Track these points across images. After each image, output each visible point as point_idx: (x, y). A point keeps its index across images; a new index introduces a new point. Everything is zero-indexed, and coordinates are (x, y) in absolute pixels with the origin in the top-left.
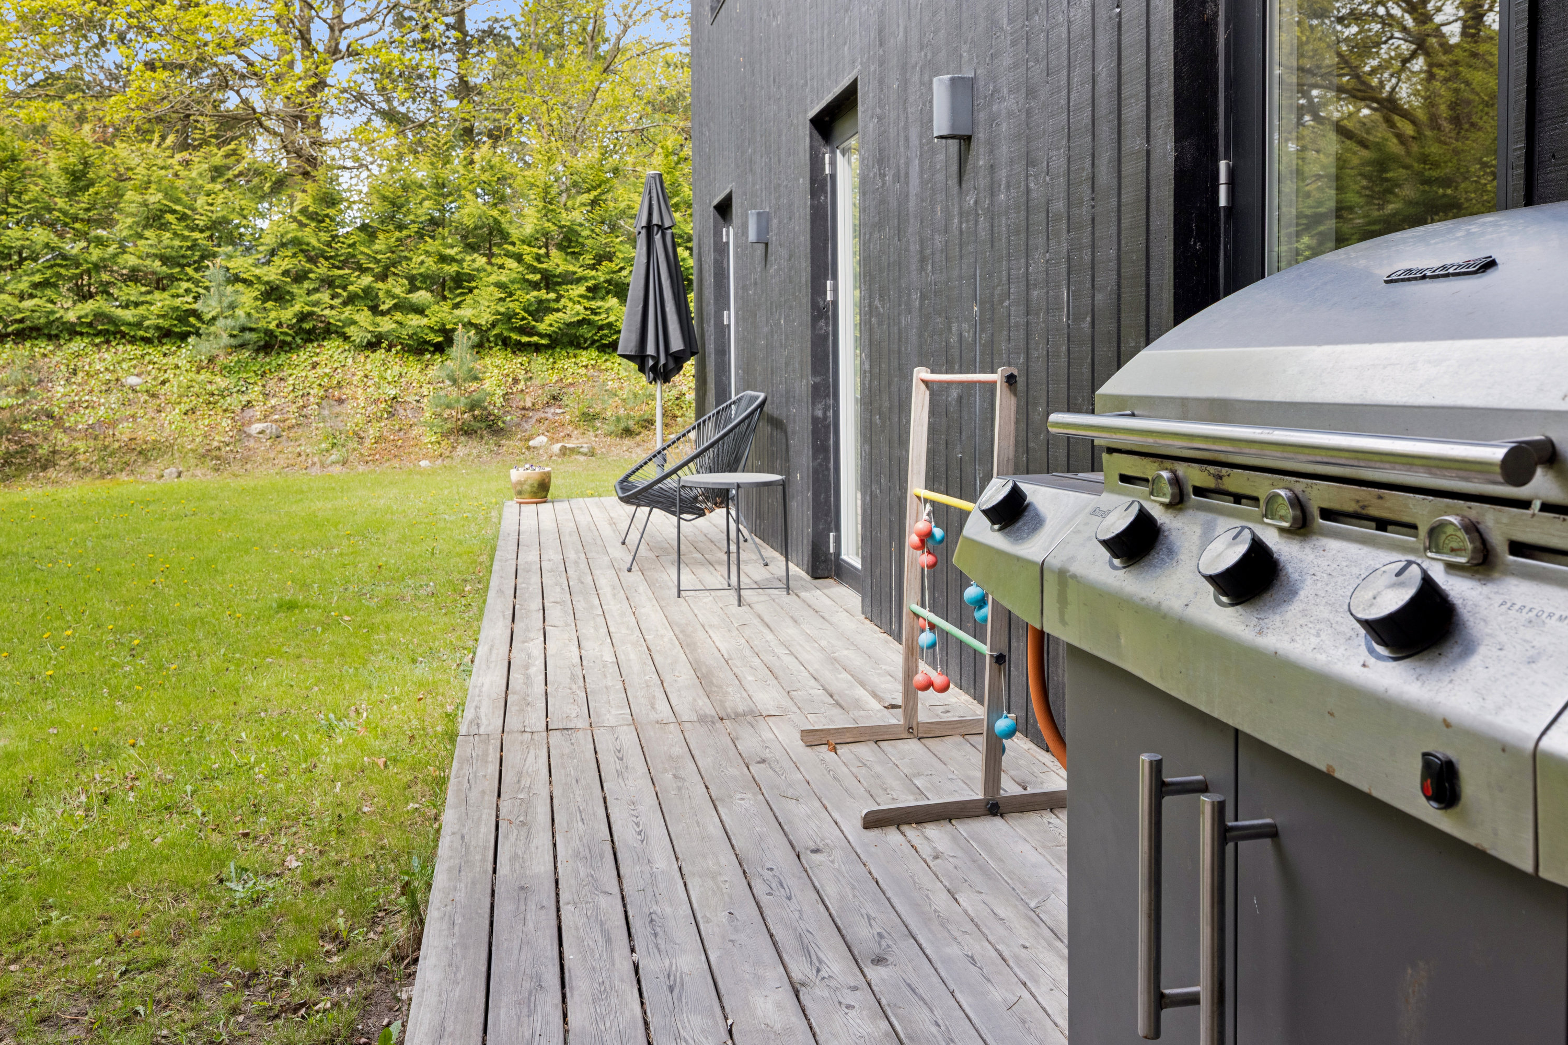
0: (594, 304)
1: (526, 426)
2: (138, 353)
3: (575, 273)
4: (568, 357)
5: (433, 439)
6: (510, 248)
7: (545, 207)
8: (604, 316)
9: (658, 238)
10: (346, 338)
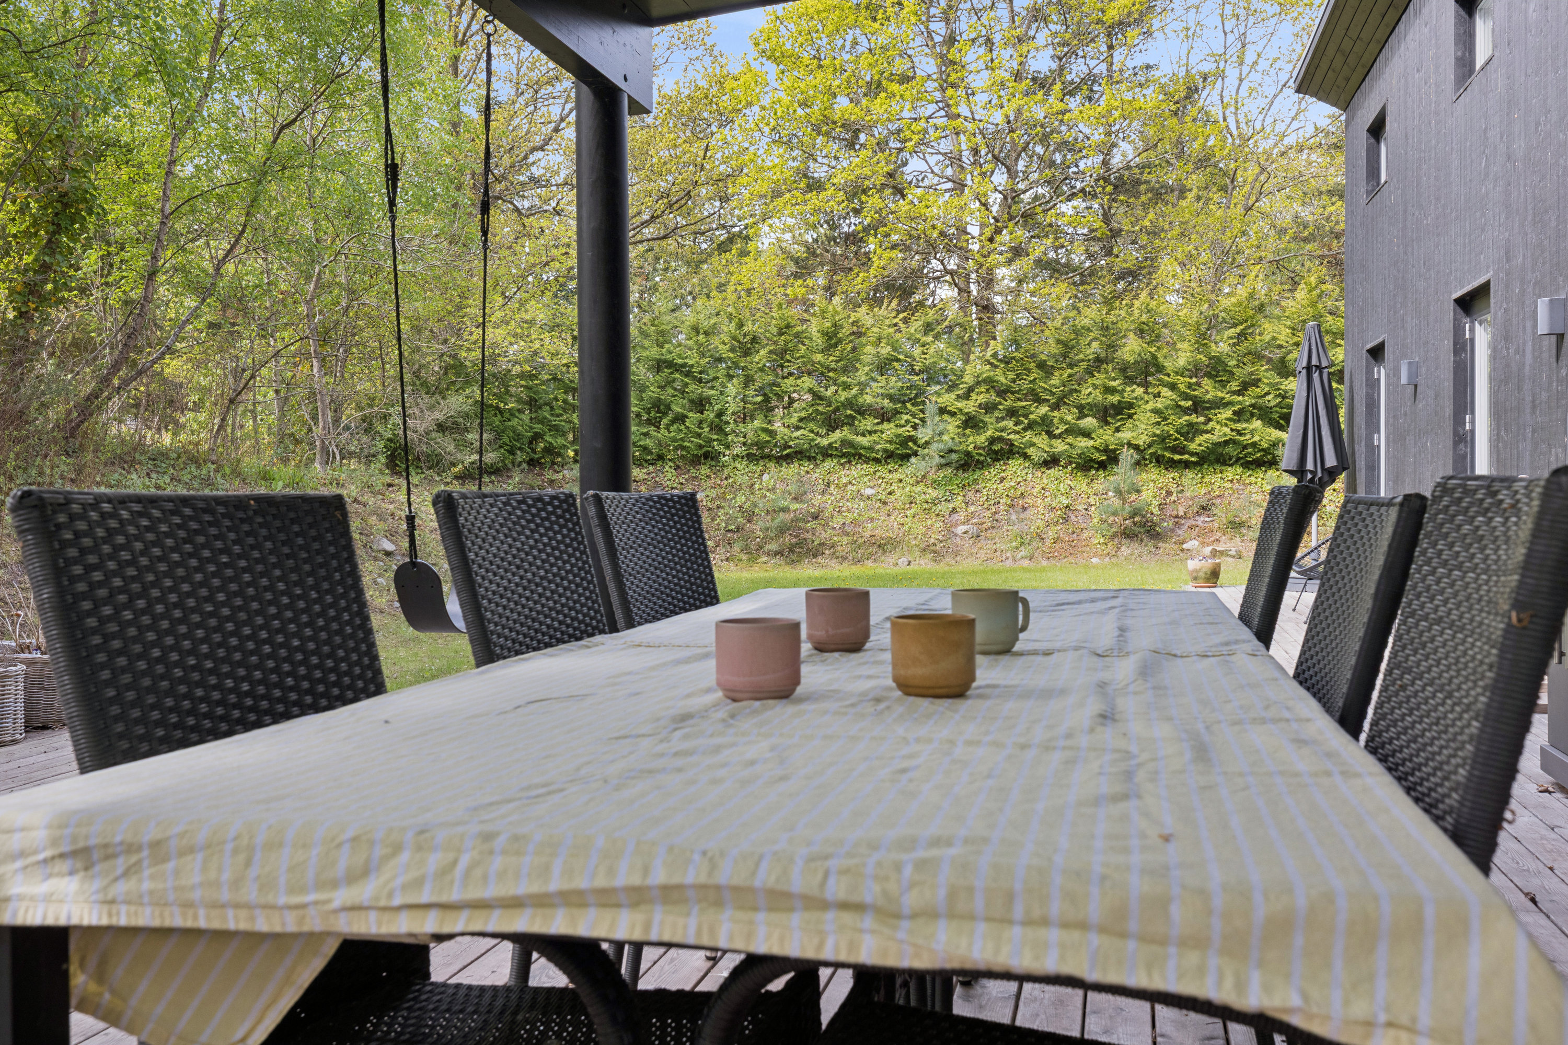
0: (1240, 426)
1: (1179, 532)
2: (872, 470)
3: (1223, 398)
4: (1215, 473)
5: (1102, 541)
6: (1166, 378)
7: (1197, 342)
8: (1248, 436)
9: (1316, 376)
10: (1026, 457)
